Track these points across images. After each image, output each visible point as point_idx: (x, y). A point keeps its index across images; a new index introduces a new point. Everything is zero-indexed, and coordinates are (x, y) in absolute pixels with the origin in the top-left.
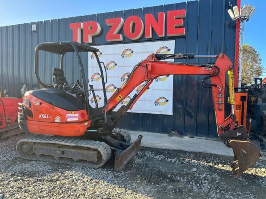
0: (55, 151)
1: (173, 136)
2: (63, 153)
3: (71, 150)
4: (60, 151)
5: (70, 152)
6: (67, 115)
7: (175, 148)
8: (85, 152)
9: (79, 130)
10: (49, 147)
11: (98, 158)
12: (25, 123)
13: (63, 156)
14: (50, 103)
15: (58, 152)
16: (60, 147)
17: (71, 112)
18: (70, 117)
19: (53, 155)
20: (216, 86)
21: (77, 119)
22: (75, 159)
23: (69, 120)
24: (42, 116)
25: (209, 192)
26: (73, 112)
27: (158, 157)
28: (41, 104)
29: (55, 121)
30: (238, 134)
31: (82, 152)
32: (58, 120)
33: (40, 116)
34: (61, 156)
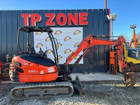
0: (40, 91)
1: (85, 74)
2: (46, 92)
3: (52, 89)
4: (44, 91)
5: (51, 90)
6: (48, 69)
7: (93, 80)
8: (61, 89)
9: (56, 77)
10: (35, 90)
11: (69, 91)
12: (17, 77)
13: (47, 93)
14: (36, 63)
15: (43, 92)
16: (43, 89)
17: (50, 67)
18: (50, 70)
19: (39, 94)
20: (120, 50)
21: (53, 71)
22: (55, 94)
23: (49, 72)
24: (30, 71)
25: (126, 97)
26: (51, 67)
27: (91, 86)
28: (29, 64)
29: (41, 73)
30: (129, 70)
31: (59, 89)
32: (42, 72)
33: (29, 71)
34: (45, 94)
